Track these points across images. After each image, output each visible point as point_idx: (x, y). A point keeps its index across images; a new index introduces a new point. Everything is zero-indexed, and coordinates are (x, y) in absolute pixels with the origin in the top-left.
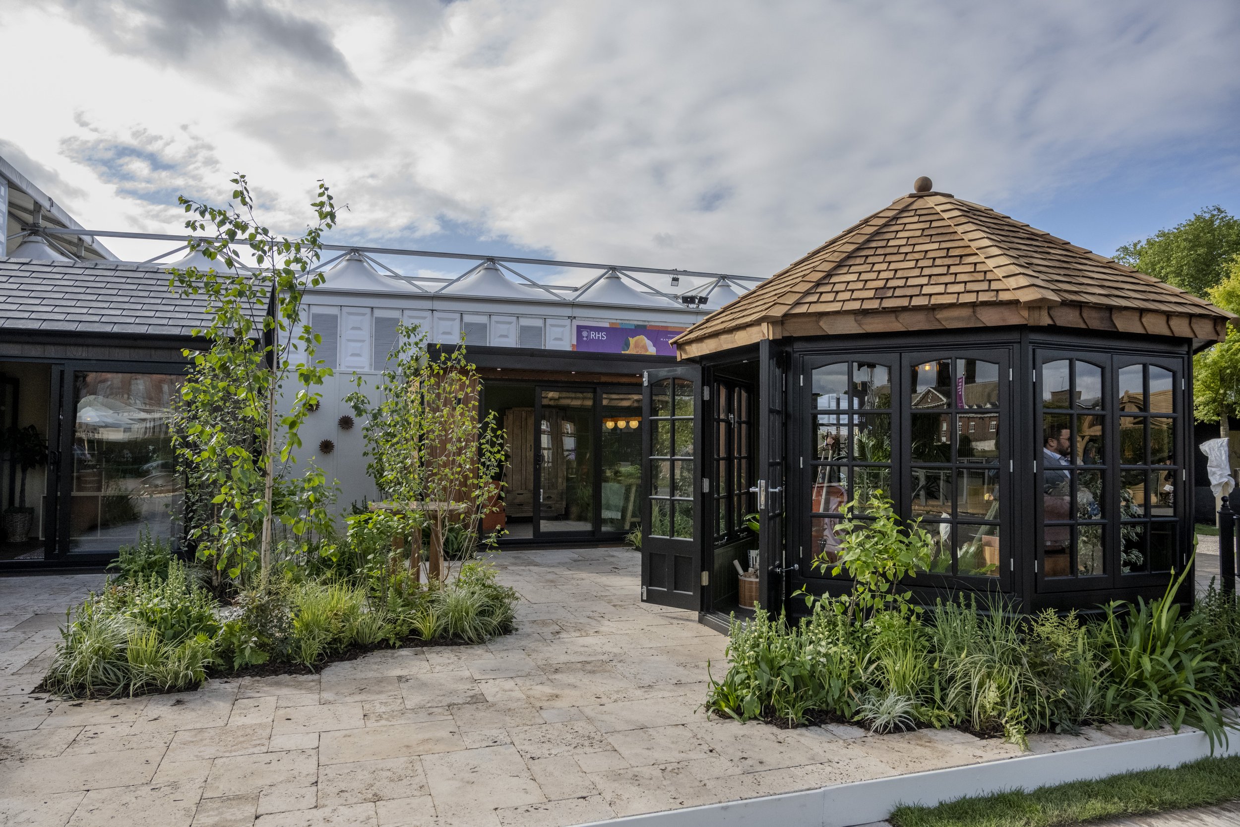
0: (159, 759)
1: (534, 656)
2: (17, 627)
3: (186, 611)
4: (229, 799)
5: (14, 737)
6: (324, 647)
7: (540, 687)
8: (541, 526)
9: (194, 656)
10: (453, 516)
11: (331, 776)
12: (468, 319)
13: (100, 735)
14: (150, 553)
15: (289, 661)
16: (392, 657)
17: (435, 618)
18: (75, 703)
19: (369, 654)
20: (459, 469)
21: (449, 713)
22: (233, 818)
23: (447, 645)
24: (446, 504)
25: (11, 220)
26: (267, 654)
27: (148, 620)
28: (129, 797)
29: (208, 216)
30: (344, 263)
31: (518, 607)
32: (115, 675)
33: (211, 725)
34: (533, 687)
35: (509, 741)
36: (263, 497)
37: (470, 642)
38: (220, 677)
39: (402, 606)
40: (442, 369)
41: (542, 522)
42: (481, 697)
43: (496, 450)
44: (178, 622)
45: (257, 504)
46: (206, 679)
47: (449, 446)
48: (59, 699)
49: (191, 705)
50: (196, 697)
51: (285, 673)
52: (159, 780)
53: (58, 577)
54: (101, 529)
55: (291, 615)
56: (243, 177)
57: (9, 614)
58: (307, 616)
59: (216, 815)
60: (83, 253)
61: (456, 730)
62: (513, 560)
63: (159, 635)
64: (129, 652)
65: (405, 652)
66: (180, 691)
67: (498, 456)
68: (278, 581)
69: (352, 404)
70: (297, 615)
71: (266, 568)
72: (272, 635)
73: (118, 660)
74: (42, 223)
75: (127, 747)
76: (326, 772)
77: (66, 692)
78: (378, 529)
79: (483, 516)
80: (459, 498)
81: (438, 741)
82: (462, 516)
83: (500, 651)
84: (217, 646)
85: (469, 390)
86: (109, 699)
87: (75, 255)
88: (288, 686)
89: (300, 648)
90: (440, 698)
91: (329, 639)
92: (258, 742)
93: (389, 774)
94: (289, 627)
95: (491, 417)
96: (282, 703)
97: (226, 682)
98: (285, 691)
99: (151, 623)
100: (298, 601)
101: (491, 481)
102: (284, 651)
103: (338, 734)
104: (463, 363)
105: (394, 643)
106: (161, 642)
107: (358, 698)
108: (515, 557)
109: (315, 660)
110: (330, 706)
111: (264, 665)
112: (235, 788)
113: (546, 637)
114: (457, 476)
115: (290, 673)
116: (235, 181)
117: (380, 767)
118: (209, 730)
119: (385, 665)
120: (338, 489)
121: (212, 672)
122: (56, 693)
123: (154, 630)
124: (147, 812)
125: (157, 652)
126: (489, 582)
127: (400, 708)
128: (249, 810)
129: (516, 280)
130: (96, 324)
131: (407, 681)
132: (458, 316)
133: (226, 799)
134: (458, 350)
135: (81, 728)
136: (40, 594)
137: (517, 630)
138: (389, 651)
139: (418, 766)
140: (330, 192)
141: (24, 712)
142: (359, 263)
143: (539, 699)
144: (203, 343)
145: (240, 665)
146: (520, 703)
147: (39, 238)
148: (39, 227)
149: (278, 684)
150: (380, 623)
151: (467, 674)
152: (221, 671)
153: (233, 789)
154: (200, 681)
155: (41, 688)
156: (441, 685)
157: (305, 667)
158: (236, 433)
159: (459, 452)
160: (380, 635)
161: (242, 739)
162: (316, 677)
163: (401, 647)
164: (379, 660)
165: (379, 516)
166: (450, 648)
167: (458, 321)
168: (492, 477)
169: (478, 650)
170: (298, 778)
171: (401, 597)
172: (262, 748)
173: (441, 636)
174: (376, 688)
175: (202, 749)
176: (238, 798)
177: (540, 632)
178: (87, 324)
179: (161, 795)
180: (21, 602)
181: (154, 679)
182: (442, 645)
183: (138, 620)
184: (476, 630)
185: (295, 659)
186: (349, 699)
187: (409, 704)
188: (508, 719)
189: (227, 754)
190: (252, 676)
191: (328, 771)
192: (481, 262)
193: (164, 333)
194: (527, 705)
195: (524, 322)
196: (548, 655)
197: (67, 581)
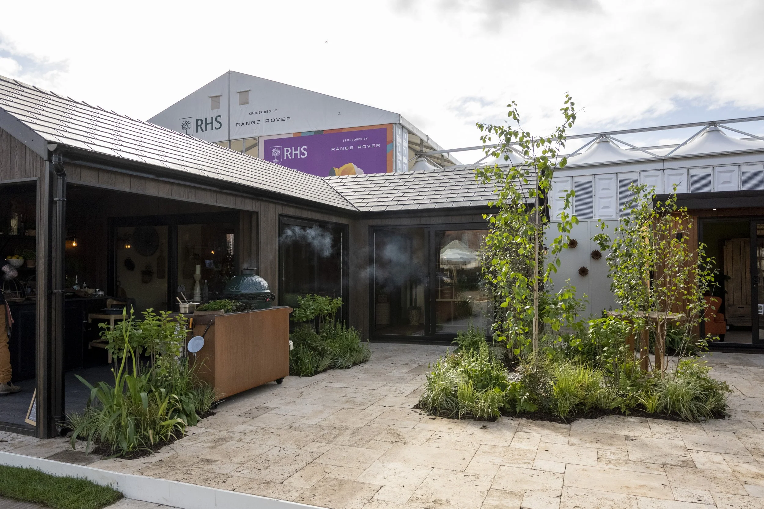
0: (470, 459)
1: (744, 439)
2: (411, 371)
3: (489, 373)
4: (506, 492)
5: (403, 431)
6: (573, 407)
7: (746, 466)
8: (760, 334)
9: (493, 400)
10: (671, 323)
11: (571, 494)
12: (693, 172)
13: (442, 438)
14: (474, 336)
15: (550, 413)
16: (623, 421)
17: (657, 398)
18: (432, 417)
19: (606, 416)
20: (674, 288)
21: (663, 470)
22: (507, 505)
23: (667, 419)
24: (664, 313)
25: (410, 150)
26: (536, 406)
27: (468, 376)
28: (452, 477)
29: (493, 131)
30: (596, 145)
31: (730, 398)
32: (452, 405)
33: (501, 444)
34: (740, 464)
35: (712, 502)
36: (532, 305)
37: (686, 420)
38: (508, 416)
39: (631, 386)
40: (658, 213)
41: (760, 330)
42: (692, 463)
43: (706, 273)
44: (485, 378)
45: (528, 309)
46: (500, 416)
47: (665, 270)
48: (425, 414)
49: (490, 430)
50: (494, 426)
51: (548, 420)
52: (469, 471)
53: (431, 346)
54: (453, 320)
55: (552, 383)
56: (513, 102)
57: (407, 364)
58: (562, 385)
59: (498, 501)
60: (444, 163)
61: (668, 484)
62: (733, 361)
63: (474, 385)
64: (458, 393)
65: (633, 419)
66: (485, 420)
67: (708, 278)
68: (543, 360)
69: (598, 242)
70: (555, 383)
71: (535, 351)
72: (540, 394)
73: (454, 397)
74: (424, 150)
75: (455, 448)
76: (567, 491)
77: (428, 411)
78: (610, 329)
79: (696, 324)
80: (675, 310)
81: (651, 489)
82: (678, 324)
83: (712, 431)
84: (506, 396)
85: (681, 227)
86: (448, 418)
87: (440, 165)
88: (549, 429)
89: (557, 405)
90: (657, 458)
91: (577, 402)
92: (526, 461)
93: (612, 503)
94: (550, 390)
95: (701, 247)
96: (544, 439)
97: (512, 420)
98: (546, 432)
99: (470, 377)
100: (556, 374)
101: (702, 297)
102: (547, 406)
103: (578, 467)
104: (675, 207)
105: (625, 412)
106: (475, 389)
107: (595, 445)
108: (734, 358)
109: (567, 415)
110: (575, 447)
111: (535, 413)
112: (509, 486)
113: (757, 426)
114: (672, 293)
115: (551, 421)
116: (509, 106)
117: (606, 496)
118: (499, 447)
119: (617, 426)
120: (586, 301)
121: (504, 412)
122: (423, 410)
123: (471, 382)
124: (461, 488)
125: (473, 395)
126: (703, 375)
127: (624, 459)
128: (517, 503)
129: (736, 137)
130: (444, 204)
131: (632, 440)
132: (685, 171)
133: (504, 492)
134: (671, 198)
135: (434, 432)
136: (422, 354)
137: (730, 416)
138: (621, 416)
139: (634, 503)
140: (572, 101)
141: (408, 418)
142: (605, 143)
143: (745, 475)
144: (495, 210)
145: (520, 411)
146: (726, 475)
147: (423, 159)
148: (423, 152)
149: (543, 426)
150: (614, 396)
151: (681, 443)
152: (509, 412)
153: (509, 487)
154: (497, 416)
155: (417, 407)
156: (658, 448)
157: (561, 418)
158: (519, 264)
159: (675, 275)
160: (614, 405)
161: (517, 457)
162: (567, 426)
163: (630, 415)
164: (613, 422)
165: (611, 320)
166: (669, 421)
167: (685, 175)
168: (703, 294)
169: (693, 428)
170: (549, 490)
171: (629, 379)
172: (529, 465)
173: (662, 412)
174: (609, 441)
175: (494, 458)
176: (512, 493)
177: (752, 421)
178: (440, 204)
179: (469, 480)
180: (413, 358)
181: (471, 411)
182: (663, 419)
183: (464, 375)
184: (691, 411)
185: (554, 412)
186: (588, 445)
187: (632, 457)
188: (713, 485)
189: (508, 465)
190: (528, 418)
191: (569, 490)
192: (703, 127)
193: (479, 205)
194: (732, 478)
195: (745, 169)
196: (757, 441)
197: (435, 348)
